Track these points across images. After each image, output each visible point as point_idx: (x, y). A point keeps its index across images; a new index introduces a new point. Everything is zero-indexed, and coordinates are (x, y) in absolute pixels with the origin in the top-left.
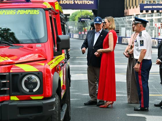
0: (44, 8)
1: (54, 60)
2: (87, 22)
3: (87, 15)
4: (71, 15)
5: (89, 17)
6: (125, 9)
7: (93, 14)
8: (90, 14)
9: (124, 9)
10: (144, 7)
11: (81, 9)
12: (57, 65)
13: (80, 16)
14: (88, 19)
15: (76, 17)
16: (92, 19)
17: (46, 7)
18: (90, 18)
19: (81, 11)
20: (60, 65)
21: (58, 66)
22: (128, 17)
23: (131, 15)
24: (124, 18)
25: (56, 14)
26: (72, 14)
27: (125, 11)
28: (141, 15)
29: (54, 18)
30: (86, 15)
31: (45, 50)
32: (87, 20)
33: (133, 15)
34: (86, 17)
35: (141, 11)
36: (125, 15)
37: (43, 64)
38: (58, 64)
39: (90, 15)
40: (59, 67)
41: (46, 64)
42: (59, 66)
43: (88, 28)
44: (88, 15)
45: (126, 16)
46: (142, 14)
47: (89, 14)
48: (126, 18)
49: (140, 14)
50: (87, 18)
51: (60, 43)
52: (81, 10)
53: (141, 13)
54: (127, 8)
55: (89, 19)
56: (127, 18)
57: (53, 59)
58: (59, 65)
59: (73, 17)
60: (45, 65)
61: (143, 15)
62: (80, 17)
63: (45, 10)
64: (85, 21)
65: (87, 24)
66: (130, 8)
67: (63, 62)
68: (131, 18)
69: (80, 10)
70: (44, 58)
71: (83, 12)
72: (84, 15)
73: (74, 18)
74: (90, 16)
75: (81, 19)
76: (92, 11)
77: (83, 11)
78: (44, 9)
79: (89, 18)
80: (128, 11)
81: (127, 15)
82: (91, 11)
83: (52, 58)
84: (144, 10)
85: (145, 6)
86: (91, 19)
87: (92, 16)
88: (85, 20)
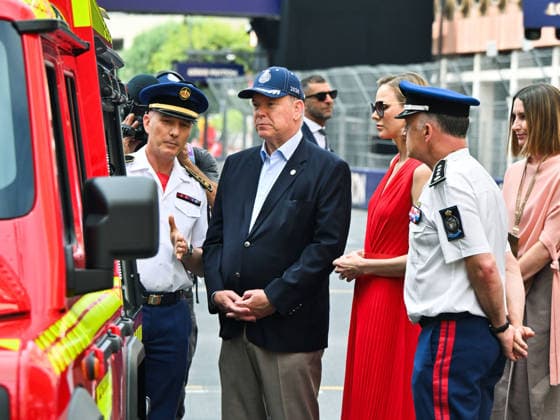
0: (17, 19)
1: (69, 319)
2: (218, 86)
3: (220, 47)
4: (128, 45)
5: (231, 57)
6: (438, 15)
7: (253, 40)
8: (235, 40)
9: (432, 19)
10: (545, 7)
11: (186, 14)
12: (88, 348)
13: (184, 53)
14: (225, 72)
15: (155, 57)
16: (246, 68)
17: (25, 12)
18: (240, 62)
19: (185, 23)
20: (104, 348)
21: (90, 356)
22: (455, 64)
23: (471, 55)
24: (428, 66)
25: (77, 51)
26: (137, 42)
27: (436, 27)
28: (530, 56)
29: (66, 77)
30: (213, 49)
31: (21, 257)
32: (221, 77)
33: (483, 54)
34: (217, 57)
35: (532, 33)
36: (435, 51)
37: (13, 343)
38: (89, 342)
39: (236, 46)
40: (96, 360)
41: (30, 345)
42: (96, 354)
43: (225, 121)
44: (224, 45)
45: (441, 56)
46: (531, 51)
47: (229, 43)
48: (438, 71)
49: (520, 50)
50: (220, 63)
51: (105, 219)
52: (190, 19)
53: (529, 45)
54: (448, 13)
55: (234, 73)
56: (449, 70)
57: (61, 312)
58: (95, 347)
59: (142, 55)
60: (24, 347)
61: (538, 55)
62: (181, 58)
63: (21, 33)
64: (209, 81)
65: (222, 97)
66: (465, 12)
67: (113, 329)
68: (470, 68)
69: (179, 19)
70: (14, 307)
71: (196, 29)
72: (204, 49)
73: (145, 61)
74: (240, 54)
75: (186, 71)
76: (252, 24)
77: (200, 26)
78: (15, 25)
79: (232, 66)
80: (453, 30)
81: (446, 51)
82: (244, 24)
83: (55, 305)
84: (548, 25)
85: (551, 5)
86: (241, 71)
87: (249, 55)
88: (210, 76)
